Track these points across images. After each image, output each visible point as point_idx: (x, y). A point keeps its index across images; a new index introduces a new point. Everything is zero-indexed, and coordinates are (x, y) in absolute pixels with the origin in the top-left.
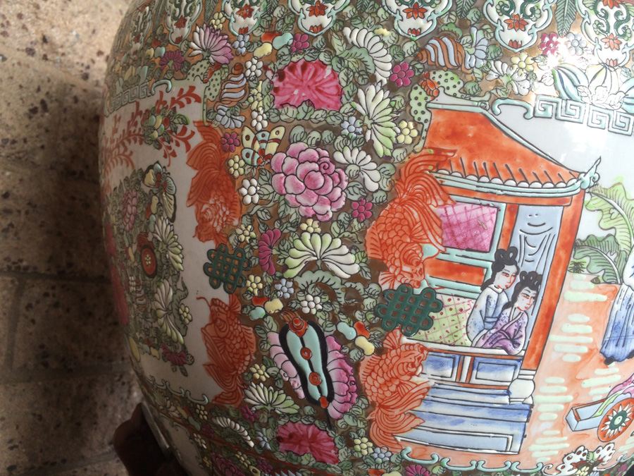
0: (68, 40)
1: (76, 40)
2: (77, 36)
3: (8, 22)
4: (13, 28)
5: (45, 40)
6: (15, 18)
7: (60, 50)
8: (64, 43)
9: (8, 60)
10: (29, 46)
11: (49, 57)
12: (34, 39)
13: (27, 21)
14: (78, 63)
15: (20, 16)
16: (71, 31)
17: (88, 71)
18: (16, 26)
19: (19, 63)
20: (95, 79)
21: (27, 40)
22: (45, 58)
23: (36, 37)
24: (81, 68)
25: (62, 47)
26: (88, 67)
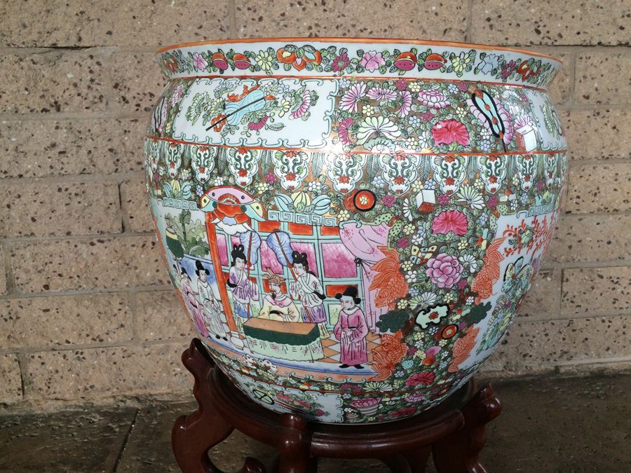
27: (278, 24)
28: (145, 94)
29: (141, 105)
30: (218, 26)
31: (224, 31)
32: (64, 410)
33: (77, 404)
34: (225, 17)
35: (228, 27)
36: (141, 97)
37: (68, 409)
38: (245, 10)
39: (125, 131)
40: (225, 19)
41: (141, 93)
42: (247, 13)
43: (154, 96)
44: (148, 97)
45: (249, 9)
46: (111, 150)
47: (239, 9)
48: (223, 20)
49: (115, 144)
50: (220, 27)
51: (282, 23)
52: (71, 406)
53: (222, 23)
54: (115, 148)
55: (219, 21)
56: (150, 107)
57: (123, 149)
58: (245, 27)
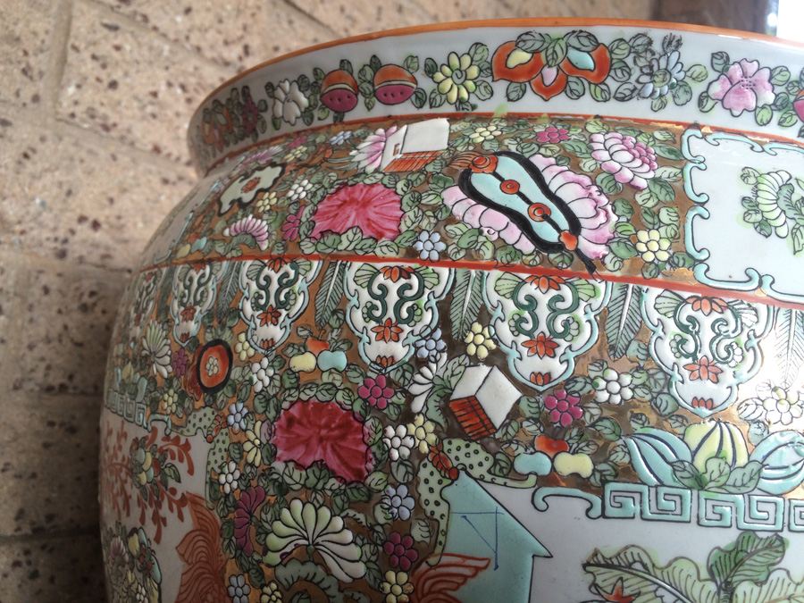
27: (143, 108)
30: (19, 62)
31: (31, 78)
34: (42, 51)
35: (41, 74)
38: (86, 55)
40: (41, 56)
42: (91, 64)
45: (94, 57)
47: (75, 48)
48: (36, 55)
50: (23, 66)
51: (150, 109)
53: (32, 61)
55: (26, 53)
58: (79, 86)
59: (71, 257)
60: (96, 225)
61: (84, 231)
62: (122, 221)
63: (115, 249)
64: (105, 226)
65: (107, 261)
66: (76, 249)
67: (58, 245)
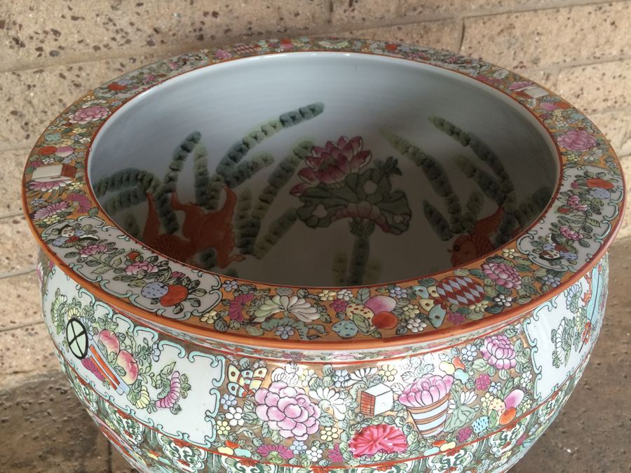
0: (172, 24)
1: (178, 19)
2: (179, 15)
3: (127, 33)
4: (131, 34)
5: (156, 31)
6: (130, 27)
7: (171, 33)
8: (170, 27)
9: (137, 60)
10: (149, 39)
11: (165, 41)
12: (149, 33)
13: (138, 25)
14: (190, 32)
15: (132, 24)
16: (173, 15)
17: (202, 32)
18: (132, 32)
19: (146, 58)
20: (209, 36)
21: (145, 36)
22: (162, 42)
23: (150, 31)
24: (194, 34)
25: (170, 30)
26: (201, 30)
28: (46, 33)
29: (44, 48)
32: (27, 382)
33: (40, 373)
36: (41, 37)
37: (32, 381)
39: (29, 87)
41: (40, 32)
43: (60, 34)
44: (51, 36)
46: (14, 113)
49: (19, 103)
52: (34, 377)
54: (20, 109)
56: (56, 49)
57: (31, 110)
59: (207, 38)
60: (215, 14)
61: (209, 20)
62: (230, 8)
63: (232, 24)
64: (221, 13)
65: (229, 34)
66: (208, 32)
67: (198, 33)
